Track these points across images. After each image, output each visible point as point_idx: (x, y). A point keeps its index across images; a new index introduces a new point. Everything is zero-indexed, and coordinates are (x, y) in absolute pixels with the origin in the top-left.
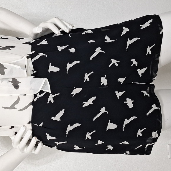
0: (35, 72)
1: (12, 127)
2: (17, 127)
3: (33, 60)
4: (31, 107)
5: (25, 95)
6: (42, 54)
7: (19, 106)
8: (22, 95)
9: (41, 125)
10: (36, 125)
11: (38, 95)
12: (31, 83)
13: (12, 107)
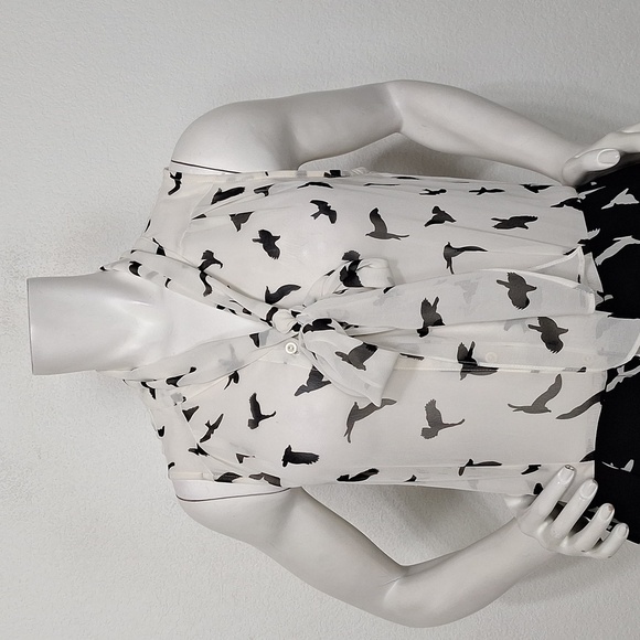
0: (609, 297)
1: (533, 468)
2: (547, 470)
3: (600, 259)
4: (597, 408)
5: (583, 370)
6: (628, 240)
7: (557, 405)
8: (572, 370)
9: (629, 466)
10: (611, 466)
11: (621, 371)
12: (599, 335)
13: (538, 407)
